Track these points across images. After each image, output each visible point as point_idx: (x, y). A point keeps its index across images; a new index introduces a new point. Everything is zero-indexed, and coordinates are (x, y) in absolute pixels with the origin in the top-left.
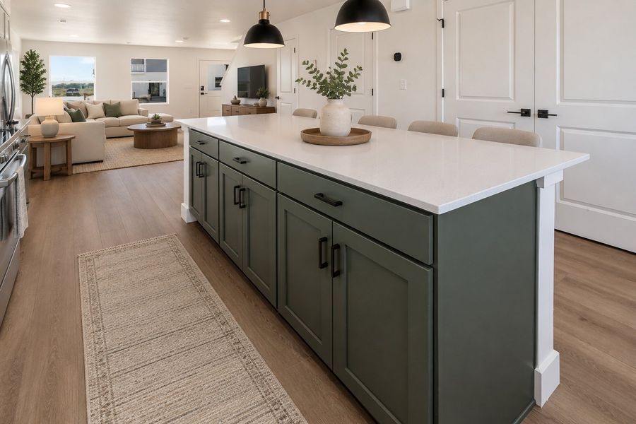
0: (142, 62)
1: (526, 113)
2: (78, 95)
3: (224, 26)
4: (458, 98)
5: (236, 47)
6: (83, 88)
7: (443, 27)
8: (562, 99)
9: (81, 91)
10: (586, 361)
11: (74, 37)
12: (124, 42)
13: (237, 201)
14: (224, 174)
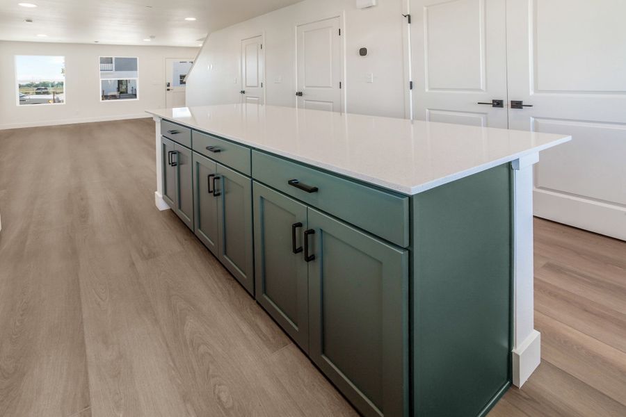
0: (109, 61)
1: (498, 104)
2: (47, 93)
3: (189, 24)
4: (427, 90)
5: (201, 45)
6: (52, 86)
7: (409, 22)
8: (536, 90)
9: (50, 90)
10: (575, 347)
11: (42, 37)
12: (91, 41)
13: (211, 189)
14: (198, 163)
